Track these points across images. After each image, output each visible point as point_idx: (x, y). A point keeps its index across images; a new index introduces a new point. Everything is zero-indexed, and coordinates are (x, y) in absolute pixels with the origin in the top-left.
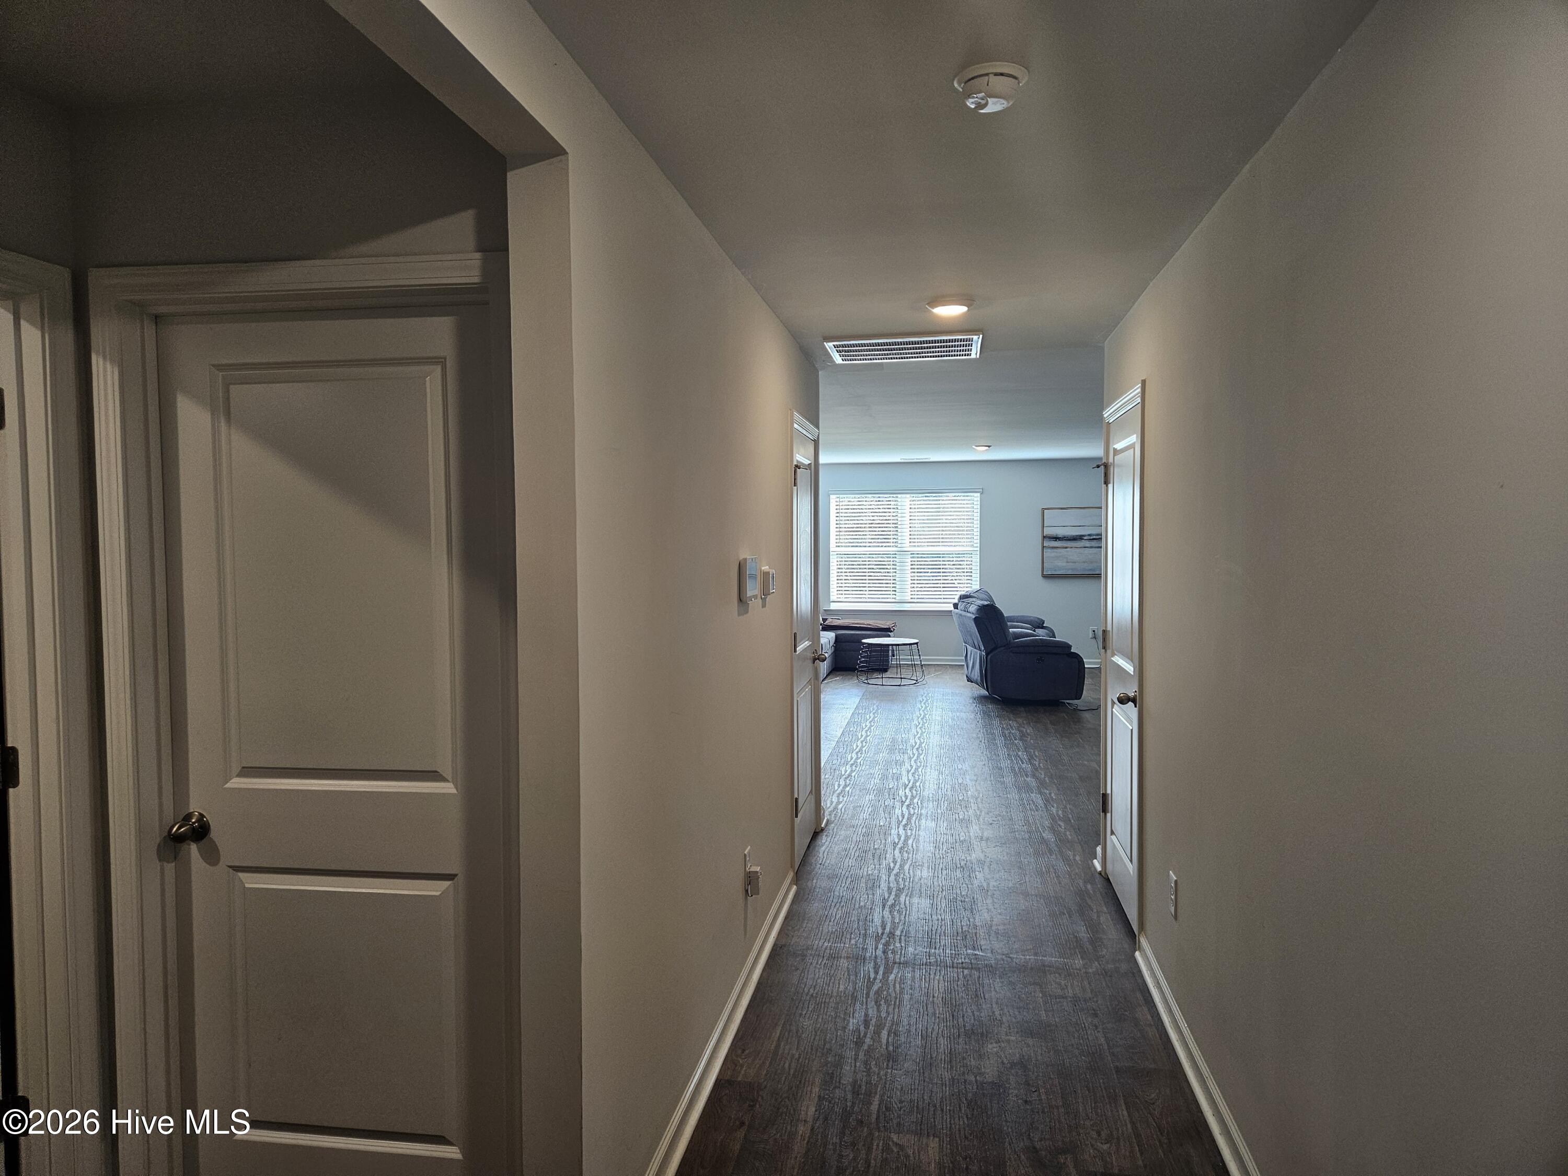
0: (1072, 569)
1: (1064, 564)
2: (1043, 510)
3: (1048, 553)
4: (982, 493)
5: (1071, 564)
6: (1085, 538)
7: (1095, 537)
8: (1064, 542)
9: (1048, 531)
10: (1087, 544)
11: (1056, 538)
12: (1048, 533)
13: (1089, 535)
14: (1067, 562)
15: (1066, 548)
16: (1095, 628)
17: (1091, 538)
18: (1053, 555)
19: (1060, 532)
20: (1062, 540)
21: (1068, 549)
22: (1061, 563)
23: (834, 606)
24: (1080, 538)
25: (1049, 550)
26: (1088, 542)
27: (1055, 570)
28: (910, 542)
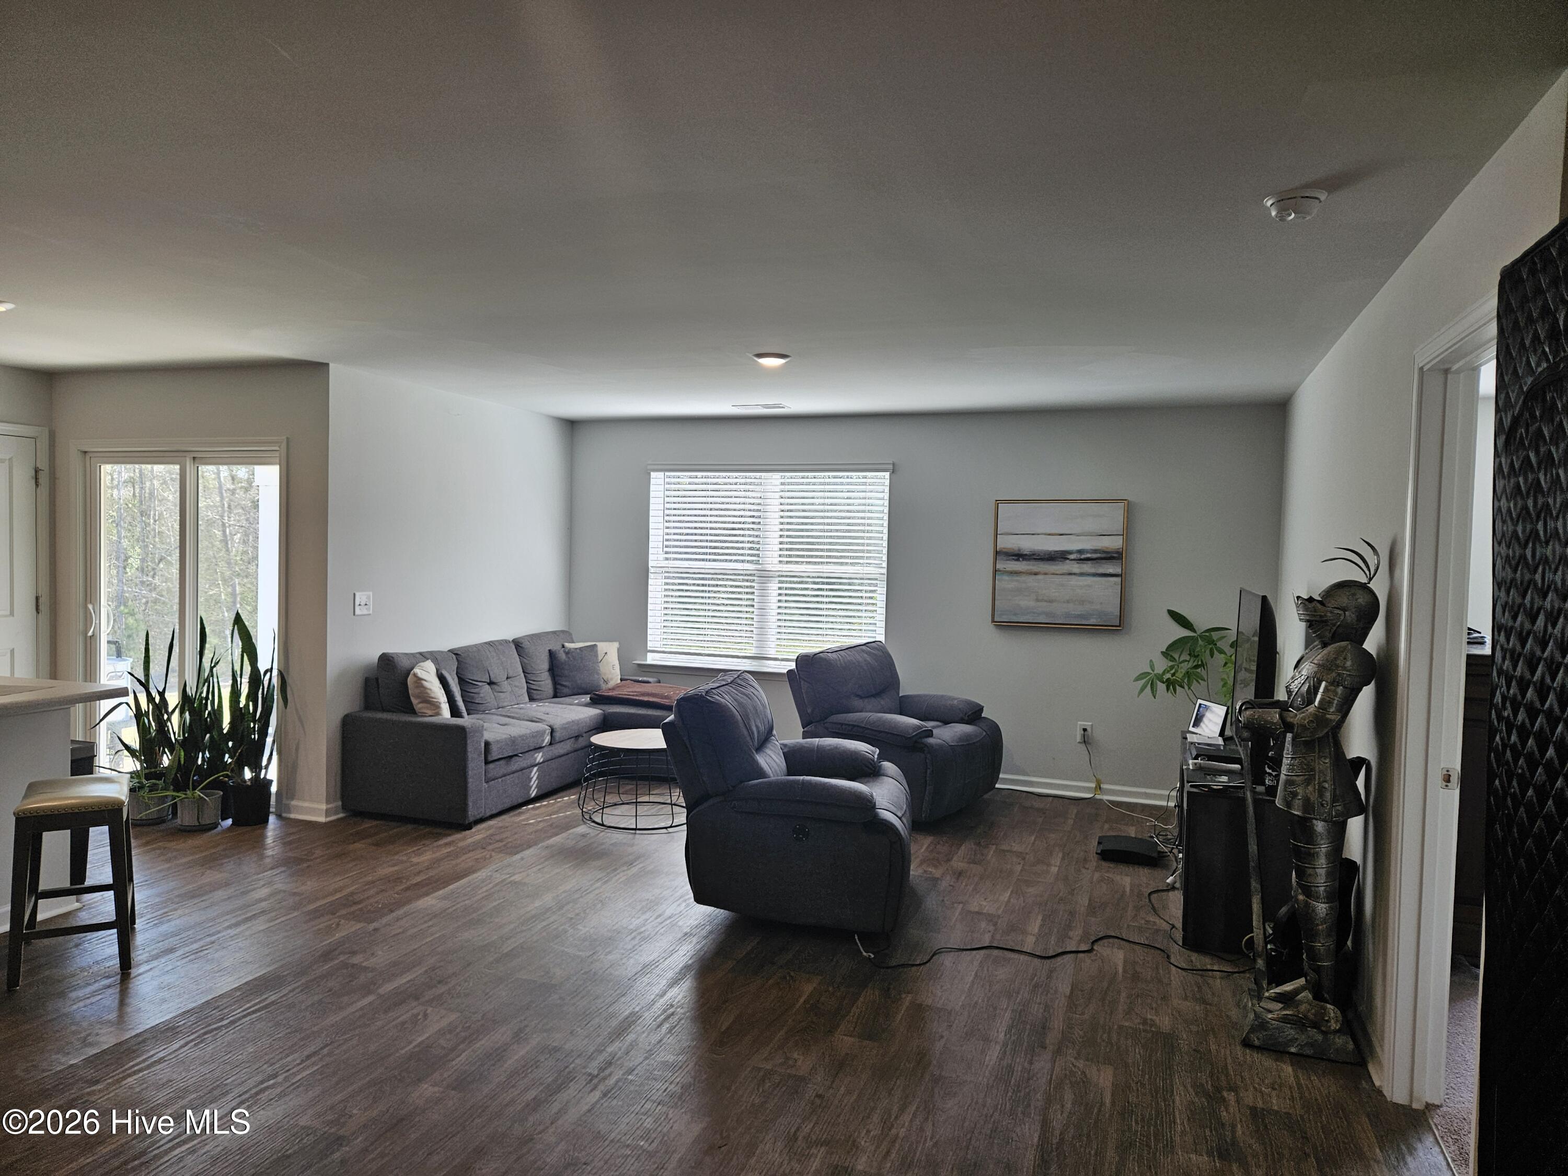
0: (1047, 614)
1: (1032, 604)
2: (998, 502)
3: (1005, 583)
4: (893, 472)
5: (1045, 604)
6: (1072, 557)
7: (1089, 555)
8: (1032, 563)
9: (1006, 543)
10: (1076, 568)
11: (1019, 556)
12: (1002, 546)
13: (1080, 552)
14: (1037, 600)
15: (1036, 574)
16: (1087, 724)
17: (1083, 557)
18: (1012, 585)
19: (1028, 544)
20: (1029, 560)
21: (1039, 577)
22: (1026, 602)
24: (1060, 556)
25: (1006, 577)
26: (1077, 565)
27: (1015, 614)
28: (780, 556)
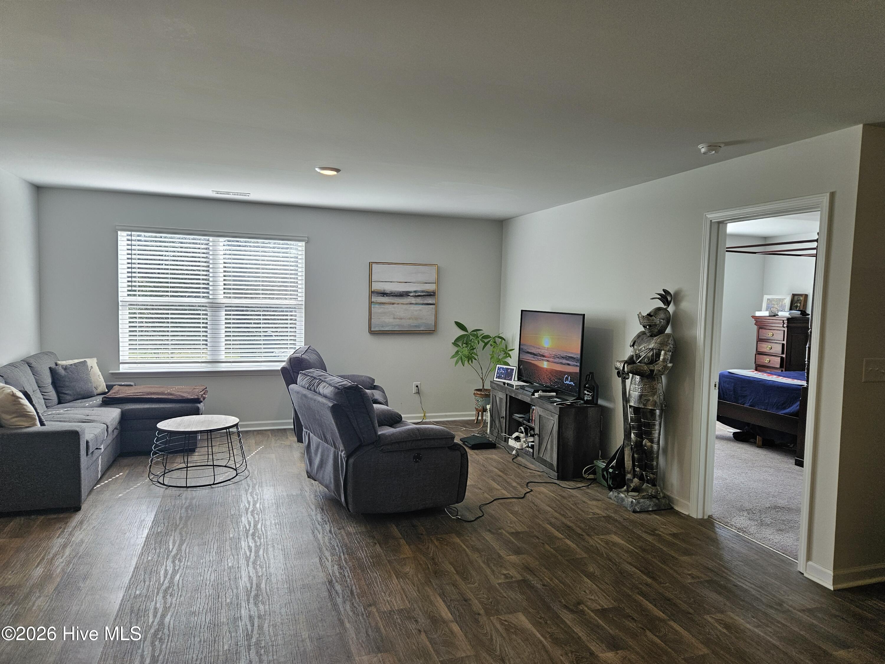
0: (399, 325)
1: (391, 320)
2: (371, 264)
3: (376, 309)
4: (307, 243)
5: (398, 320)
6: (411, 294)
7: (420, 294)
8: (391, 298)
9: (376, 287)
10: (413, 300)
11: (384, 294)
12: (375, 288)
13: (415, 292)
14: (394, 318)
15: (393, 304)
16: (418, 383)
17: (417, 294)
18: (380, 311)
19: (389, 288)
20: (389, 296)
21: (395, 305)
22: (388, 320)
23: (123, 369)
24: (405, 294)
25: (377, 306)
26: (414, 299)
27: (382, 327)
28: (224, 293)
